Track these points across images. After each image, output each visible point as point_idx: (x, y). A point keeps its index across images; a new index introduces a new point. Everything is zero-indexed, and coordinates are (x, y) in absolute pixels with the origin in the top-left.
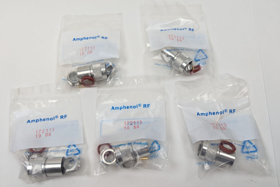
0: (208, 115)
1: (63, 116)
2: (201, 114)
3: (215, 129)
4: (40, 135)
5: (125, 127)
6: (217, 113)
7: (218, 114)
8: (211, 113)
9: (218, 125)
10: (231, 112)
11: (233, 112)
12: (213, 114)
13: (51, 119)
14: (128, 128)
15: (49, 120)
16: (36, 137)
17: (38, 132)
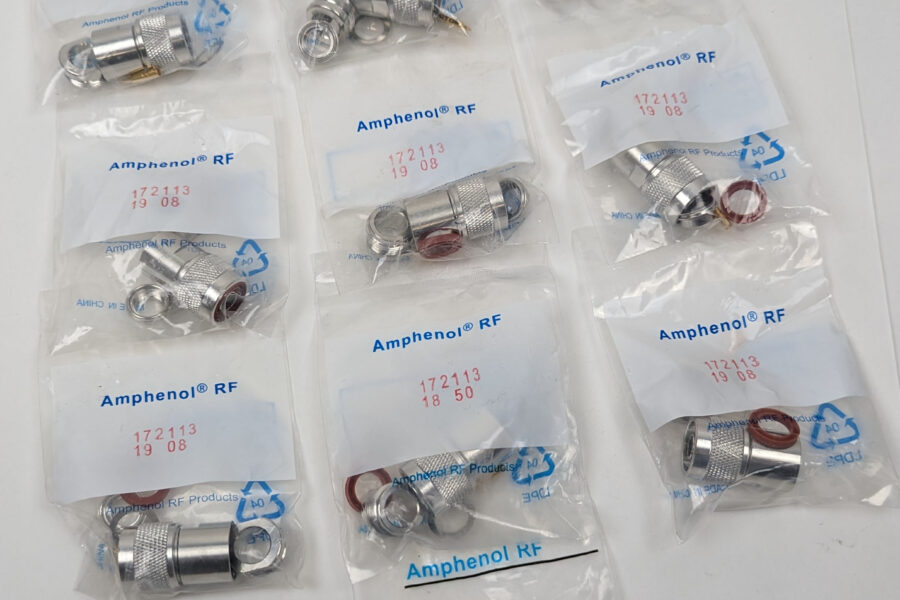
0: (695, 336)
1: (224, 385)
2: (673, 333)
3: (717, 381)
4: (148, 448)
5: (425, 399)
6: (725, 325)
7: (729, 329)
8: (705, 328)
9: (730, 364)
10: (770, 317)
11: (775, 317)
12: (711, 329)
13: (184, 395)
14: (436, 399)
15: (175, 398)
16: (138, 454)
17: (142, 436)
